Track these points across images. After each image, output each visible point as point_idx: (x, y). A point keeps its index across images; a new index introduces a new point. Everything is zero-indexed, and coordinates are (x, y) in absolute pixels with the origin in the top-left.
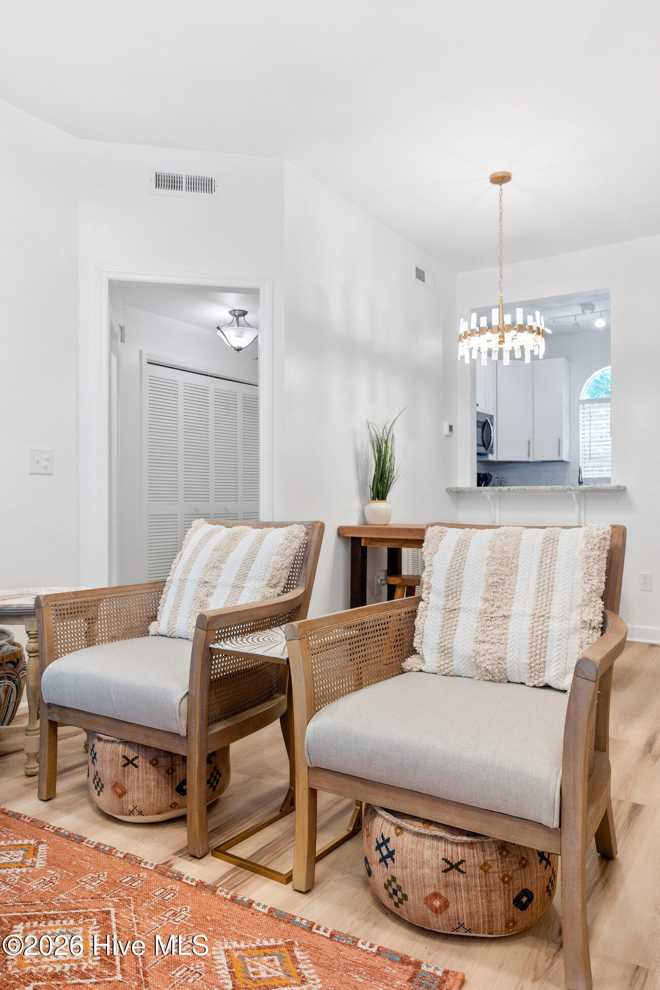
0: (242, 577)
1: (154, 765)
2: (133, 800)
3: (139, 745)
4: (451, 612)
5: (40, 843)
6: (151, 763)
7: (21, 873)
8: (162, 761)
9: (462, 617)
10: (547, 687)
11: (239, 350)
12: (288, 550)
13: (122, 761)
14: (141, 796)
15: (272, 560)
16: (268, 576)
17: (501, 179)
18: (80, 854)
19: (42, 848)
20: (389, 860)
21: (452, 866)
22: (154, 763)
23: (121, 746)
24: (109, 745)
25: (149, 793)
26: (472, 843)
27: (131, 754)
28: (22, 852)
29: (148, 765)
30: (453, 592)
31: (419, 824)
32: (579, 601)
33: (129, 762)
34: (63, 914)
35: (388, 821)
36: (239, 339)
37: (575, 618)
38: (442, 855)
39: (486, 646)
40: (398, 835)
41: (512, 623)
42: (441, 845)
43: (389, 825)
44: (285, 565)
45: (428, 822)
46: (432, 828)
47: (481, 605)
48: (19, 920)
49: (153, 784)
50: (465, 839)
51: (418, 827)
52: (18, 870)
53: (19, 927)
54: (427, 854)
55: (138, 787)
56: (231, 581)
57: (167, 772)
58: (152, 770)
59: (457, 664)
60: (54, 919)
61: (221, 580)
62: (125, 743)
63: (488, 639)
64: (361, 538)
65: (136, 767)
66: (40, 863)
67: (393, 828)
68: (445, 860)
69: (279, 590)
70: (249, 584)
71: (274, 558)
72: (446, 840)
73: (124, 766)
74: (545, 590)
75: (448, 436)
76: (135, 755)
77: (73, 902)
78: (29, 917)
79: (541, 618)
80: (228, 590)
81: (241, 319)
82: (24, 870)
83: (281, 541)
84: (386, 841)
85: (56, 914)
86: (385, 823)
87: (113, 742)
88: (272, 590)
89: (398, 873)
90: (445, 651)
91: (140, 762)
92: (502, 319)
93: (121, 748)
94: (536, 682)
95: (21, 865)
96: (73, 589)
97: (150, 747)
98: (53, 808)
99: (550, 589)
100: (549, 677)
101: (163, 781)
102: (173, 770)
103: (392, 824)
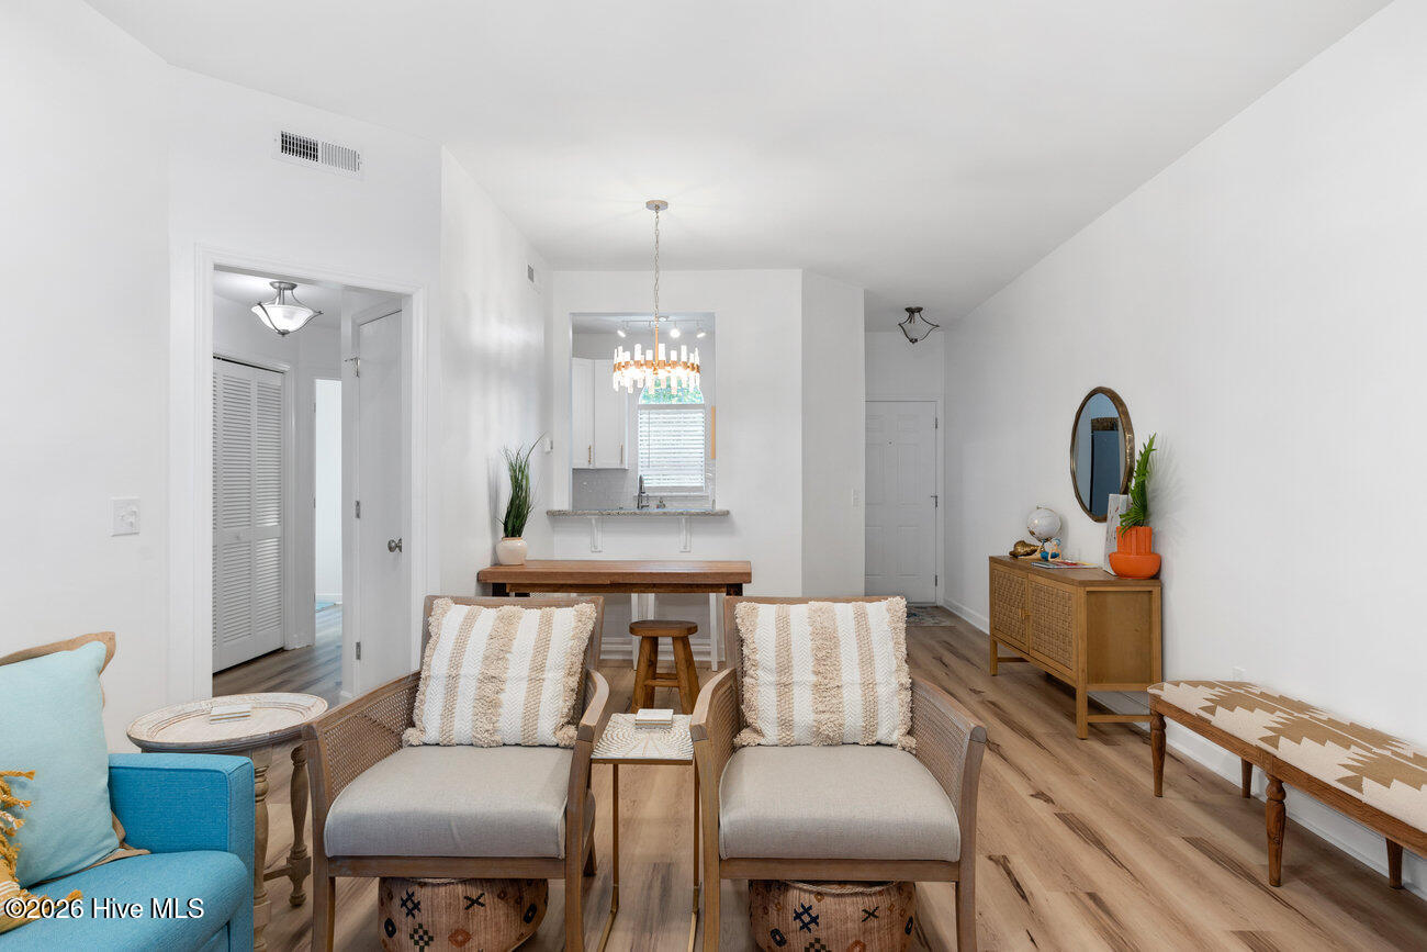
0: (538, 668)
1: (502, 899)
2: (479, 944)
3: (481, 880)
4: (784, 688)
6: (499, 896)
8: (510, 890)
9: (796, 691)
10: (878, 744)
11: (284, 333)
12: (584, 633)
13: (463, 903)
14: (489, 937)
15: (569, 646)
16: (568, 664)
17: (657, 206)
20: (812, 926)
21: (870, 914)
22: (502, 896)
23: (460, 886)
24: (442, 889)
25: (498, 931)
26: (880, 892)
27: (474, 892)
29: (495, 900)
30: (784, 668)
31: (836, 886)
32: (894, 667)
33: (472, 902)
35: (805, 891)
36: (286, 320)
37: (894, 685)
38: (862, 908)
39: (827, 716)
40: (819, 901)
41: (845, 691)
42: (859, 899)
43: (807, 895)
45: (842, 883)
46: (848, 886)
47: (814, 679)
49: (502, 919)
50: (878, 888)
51: (835, 889)
54: (850, 910)
55: (485, 928)
56: (525, 673)
57: (516, 902)
58: (501, 904)
59: (797, 735)
61: (511, 673)
62: (464, 881)
63: (828, 708)
64: (505, 584)
65: (483, 905)
67: (812, 896)
68: (865, 911)
71: (571, 643)
72: (862, 894)
73: (467, 908)
74: (867, 661)
75: (548, 453)
76: (480, 892)
79: (869, 685)
80: (524, 685)
81: (288, 293)
83: (573, 625)
84: (807, 910)
86: (802, 893)
87: (450, 883)
89: (822, 935)
90: (786, 724)
91: (487, 899)
92: (668, 355)
93: (460, 889)
94: (870, 741)
97: (494, 879)
99: (871, 658)
100: (881, 735)
101: (512, 911)
102: (521, 898)
103: (811, 892)
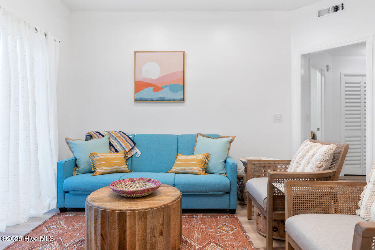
0: (308, 162)
1: (265, 218)
2: (260, 227)
5: (236, 229)
7: (225, 233)
12: (327, 154)
15: (320, 158)
16: (317, 163)
18: (241, 235)
19: (235, 230)
27: (259, 212)
28: (230, 229)
29: (263, 218)
34: (223, 246)
44: (325, 160)
48: (214, 242)
52: (225, 232)
53: (212, 244)
55: (261, 223)
60: (220, 246)
66: (231, 233)
69: (321, 169)
70: (310, 166)
73: (258, 215)
77: (227, 245)
78: (216, 243)
82: (226, 233)
83: (325, 150)
85: (221, 246)
88: (318, 169)
90: (367, 210)
95: (227, 231)
96: (274, 159)
98: (248, 222)
